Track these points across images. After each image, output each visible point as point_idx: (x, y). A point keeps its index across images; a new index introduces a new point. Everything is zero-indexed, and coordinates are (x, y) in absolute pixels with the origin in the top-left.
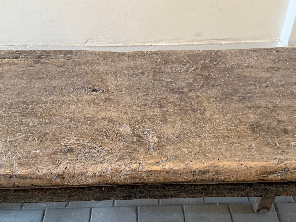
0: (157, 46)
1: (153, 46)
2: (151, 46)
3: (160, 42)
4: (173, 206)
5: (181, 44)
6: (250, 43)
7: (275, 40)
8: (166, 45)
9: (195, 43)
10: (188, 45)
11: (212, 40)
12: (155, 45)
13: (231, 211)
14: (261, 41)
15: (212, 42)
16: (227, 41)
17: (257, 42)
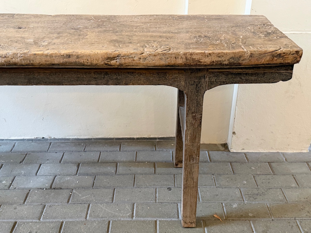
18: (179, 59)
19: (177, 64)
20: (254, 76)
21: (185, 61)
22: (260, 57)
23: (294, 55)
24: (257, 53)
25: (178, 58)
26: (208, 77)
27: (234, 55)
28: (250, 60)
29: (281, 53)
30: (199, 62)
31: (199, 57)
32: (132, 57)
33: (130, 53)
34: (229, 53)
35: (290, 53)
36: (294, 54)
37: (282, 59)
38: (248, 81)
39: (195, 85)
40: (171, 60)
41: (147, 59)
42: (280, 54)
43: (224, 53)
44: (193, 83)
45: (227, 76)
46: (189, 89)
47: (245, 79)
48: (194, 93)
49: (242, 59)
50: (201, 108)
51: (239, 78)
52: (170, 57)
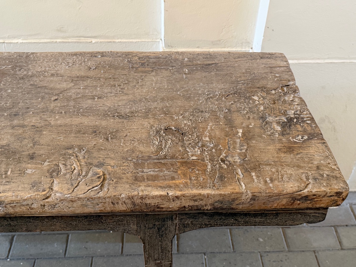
0: (12, 43)
1: (6, 43)
2: (4, 43)
3: (14, 38)
4: (57, 235)
5: (41, 41)
6: (126, 42)
7: (156, 39)
8: (23, 42)
9: (58, 41)
10: (49, 42)
11: (80, 37)
12: (9, 42)
13: (125, 239)
14: (139, 41)
15: (80, 40)
16: (98, 39)
17: (134, 42)
18: (120, 204)
19: (117, 211)
20: (260, 217)
21: (132, 207)
22: (269, 201)
23: (332, 198)
24: (264, 194)
25: (118, 203)
26: (178, 218)
27: (222, 197)
28: (252, 204)
29: (309, 194)
30: (158, 208)
31: (158, 201)
32: (28, 205)
33: (23, 199)
34: (214, 196)
35: (325, 195)
36: (333, 196)
37: (311, 203)
38: (249, 223)
39: (157, 228)
40: (104, 206)
41: (57, 206)
42: (307, 197)
43: (204, 195)
44: (151, 226)
45: (211, 218)
46: (146, 234)
47: (244, 221)
48: (154, 237)
49: (237, 202)
50: (169, 254)
51: (233, 220)
52: (101, 203)
